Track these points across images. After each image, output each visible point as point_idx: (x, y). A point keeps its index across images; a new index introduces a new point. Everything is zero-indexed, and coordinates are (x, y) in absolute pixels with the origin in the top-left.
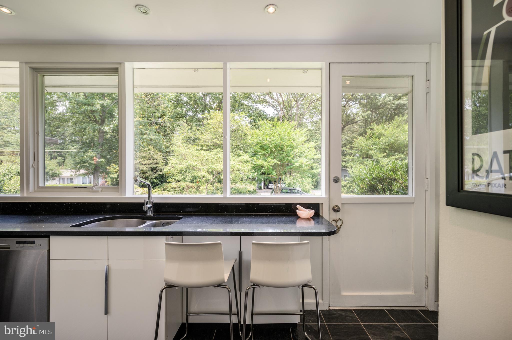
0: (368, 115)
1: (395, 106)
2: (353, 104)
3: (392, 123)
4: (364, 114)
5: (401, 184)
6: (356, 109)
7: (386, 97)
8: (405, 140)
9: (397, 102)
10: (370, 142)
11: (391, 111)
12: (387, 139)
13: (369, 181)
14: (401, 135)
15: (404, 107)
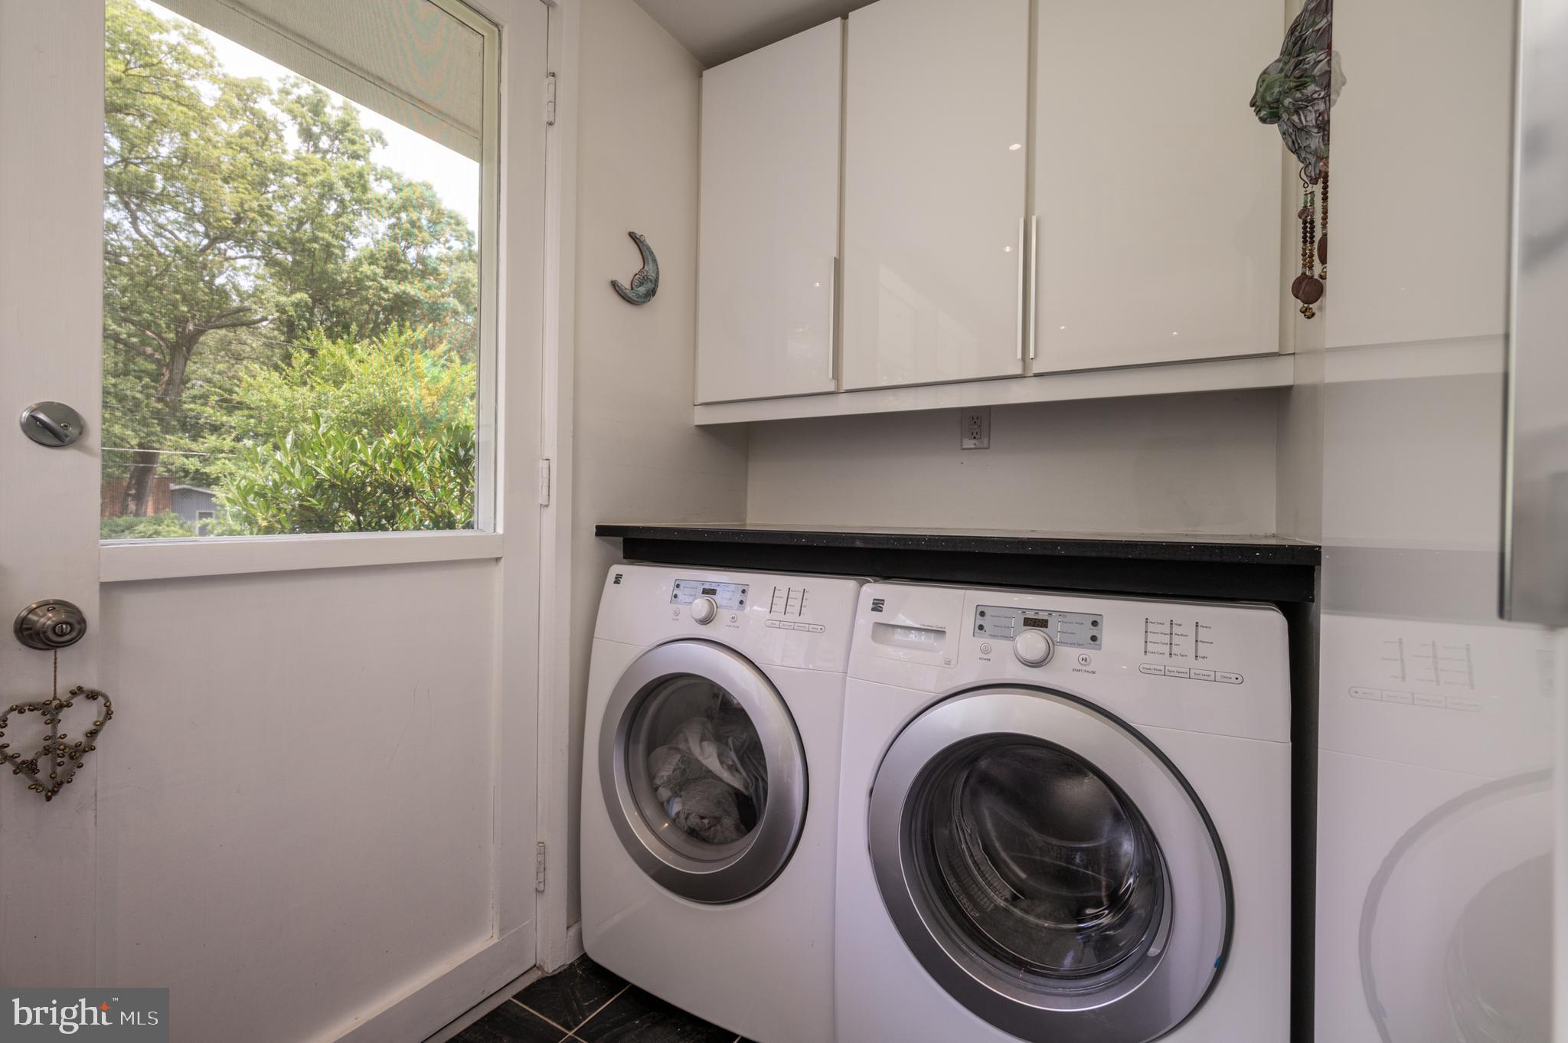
0: (296, 305)
1: (389, 300)
2: (240, 255)
3: (381, 341)
4: (283, 299)
5: (427, 507)
6: (252, 278)
7: (361, 263)
8: (420, 402)
9: (395, 287)
10: (304, 395)
11: (377, 313)
12: (364, 392)
13: (300, 495)
14: (407, 384)
15: (415, 308)
